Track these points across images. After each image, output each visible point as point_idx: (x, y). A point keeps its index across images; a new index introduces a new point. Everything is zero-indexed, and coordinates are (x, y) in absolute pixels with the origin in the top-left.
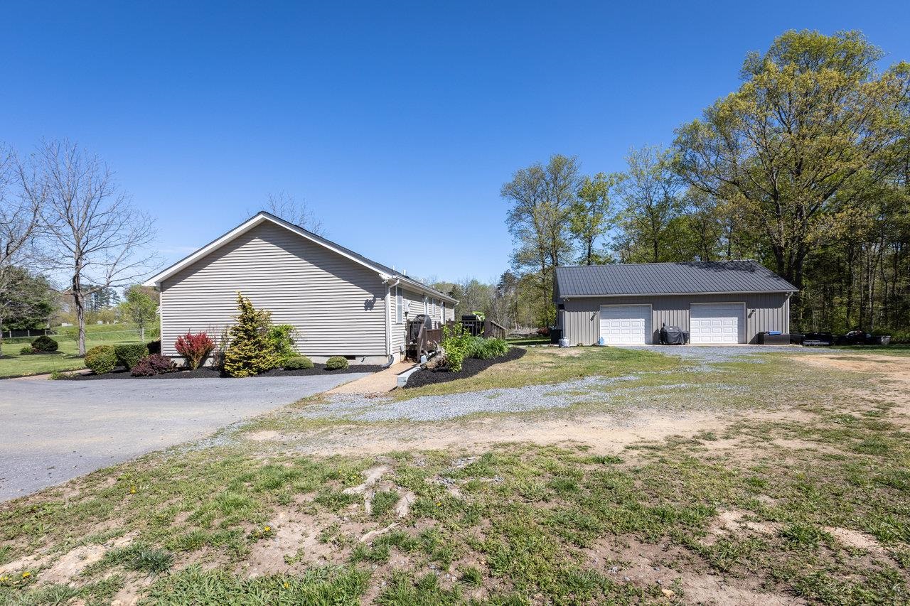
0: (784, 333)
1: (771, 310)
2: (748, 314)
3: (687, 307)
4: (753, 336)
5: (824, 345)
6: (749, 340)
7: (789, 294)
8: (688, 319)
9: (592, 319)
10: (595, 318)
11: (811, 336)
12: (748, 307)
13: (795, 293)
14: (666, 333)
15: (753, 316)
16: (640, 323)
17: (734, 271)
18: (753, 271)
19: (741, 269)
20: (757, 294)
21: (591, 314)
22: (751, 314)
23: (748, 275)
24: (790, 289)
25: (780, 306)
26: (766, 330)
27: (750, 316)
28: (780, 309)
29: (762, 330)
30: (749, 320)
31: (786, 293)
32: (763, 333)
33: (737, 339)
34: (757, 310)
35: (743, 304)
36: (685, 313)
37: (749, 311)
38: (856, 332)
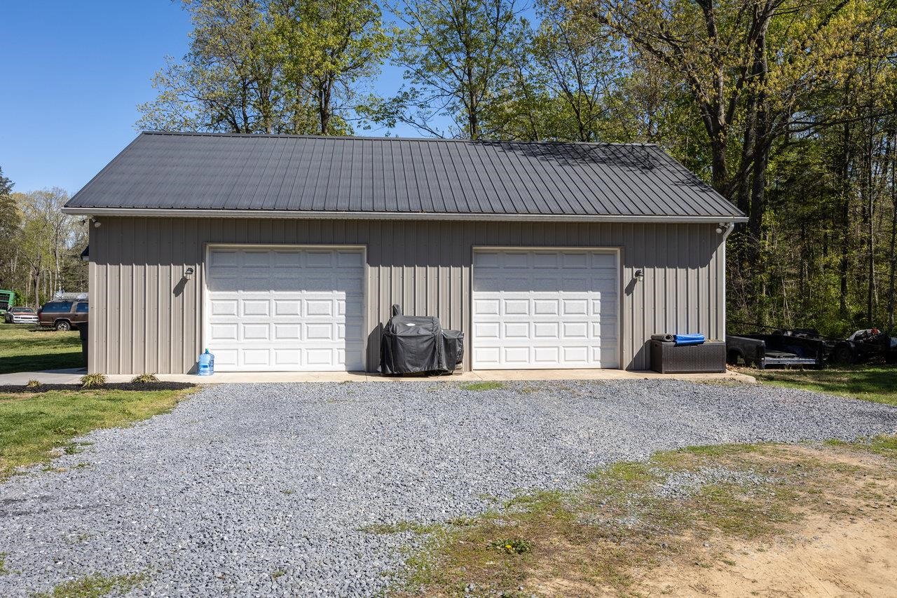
0: (713, 337)
1: (681, 272)
2: (626, 284)
3: (463, 259)
4: (639, 346)
5: (806, 366)
6: (628, 360)
7: (724, 229)
8: (466, 293)
9: (179, 290)
10: (188, 289)
11: (778, 342)
12: (626, 262)
13: (737, 225)
14: (394, 339)
15: (638, 286)
16: (334, 303)
17: (604, 166)
18: (651, 168)
19: (623, 163)
20: (648, 226)
21: (177, 272)
22: (633, 282)
23: (634, 177)
24: (725, 213)
25: (704, 262)
26: (671, 332)
27: (630, 290)
28: (703, 271)
29: (660, 332)
30: (627, 299)
31: (716, 225)
32: (660, 339)
33: (598, 357)
34: (648, 271)
35: (613, 254)
36: (457, 275)
37: (628, 273)
38: (869, 331)
